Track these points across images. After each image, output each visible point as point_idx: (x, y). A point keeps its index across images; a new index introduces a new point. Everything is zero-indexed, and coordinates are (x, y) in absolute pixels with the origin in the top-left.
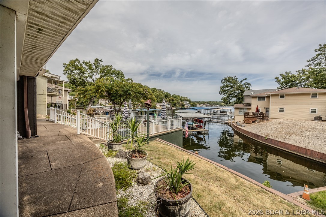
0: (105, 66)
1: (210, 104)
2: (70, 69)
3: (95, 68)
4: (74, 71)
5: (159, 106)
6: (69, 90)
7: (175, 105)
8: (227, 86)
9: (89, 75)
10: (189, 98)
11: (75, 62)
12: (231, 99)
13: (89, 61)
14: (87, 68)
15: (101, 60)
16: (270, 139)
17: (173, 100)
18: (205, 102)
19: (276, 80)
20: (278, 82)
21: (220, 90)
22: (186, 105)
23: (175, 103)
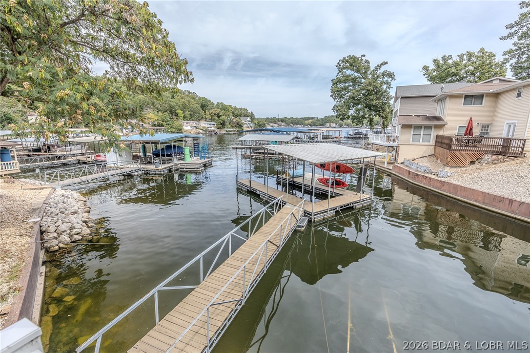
5: (189, 128)
7: (223, 124)
8: (346, 79)
17: (218, 113)
18: (278, 120)
19: (424, 71)
20: (427, 76)
21: (332, 87)
22: (246, 125)
23: (223, 121)
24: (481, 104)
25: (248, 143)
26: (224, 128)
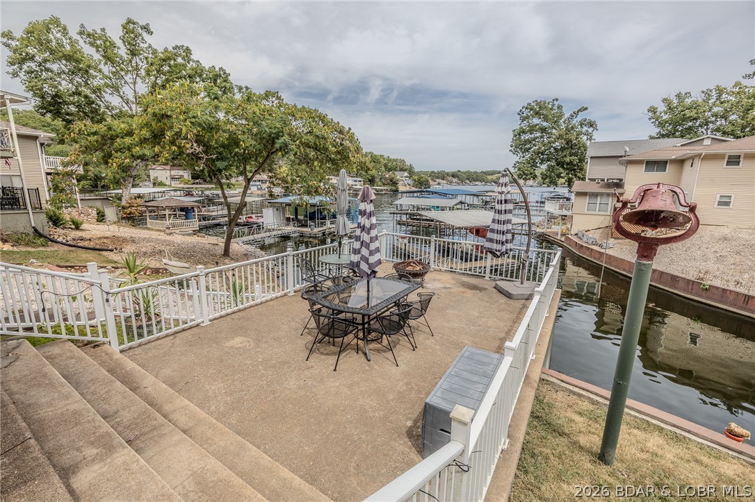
0: (160, 49)
1: (460, 180)
2: (34, 56)
3: (125, 56)
4: (48, 65)
6: (42, 134)
7: (372, 181)
8: (532, 129)
9: (108, 81)
10: (408, 163)
11: (48, 30)
12: (538, 165)
13: (103, 30)
14: (97, 56)
15: (148, 25)
16: (718, 288)
18: (448, 174)
19: (650, 114)
20: (654, 120)
21: (513, 140)
22: (402, 182)
23: (371, 176)
24: (665, 171)
25: (404, 208)
26: (374, 185)
